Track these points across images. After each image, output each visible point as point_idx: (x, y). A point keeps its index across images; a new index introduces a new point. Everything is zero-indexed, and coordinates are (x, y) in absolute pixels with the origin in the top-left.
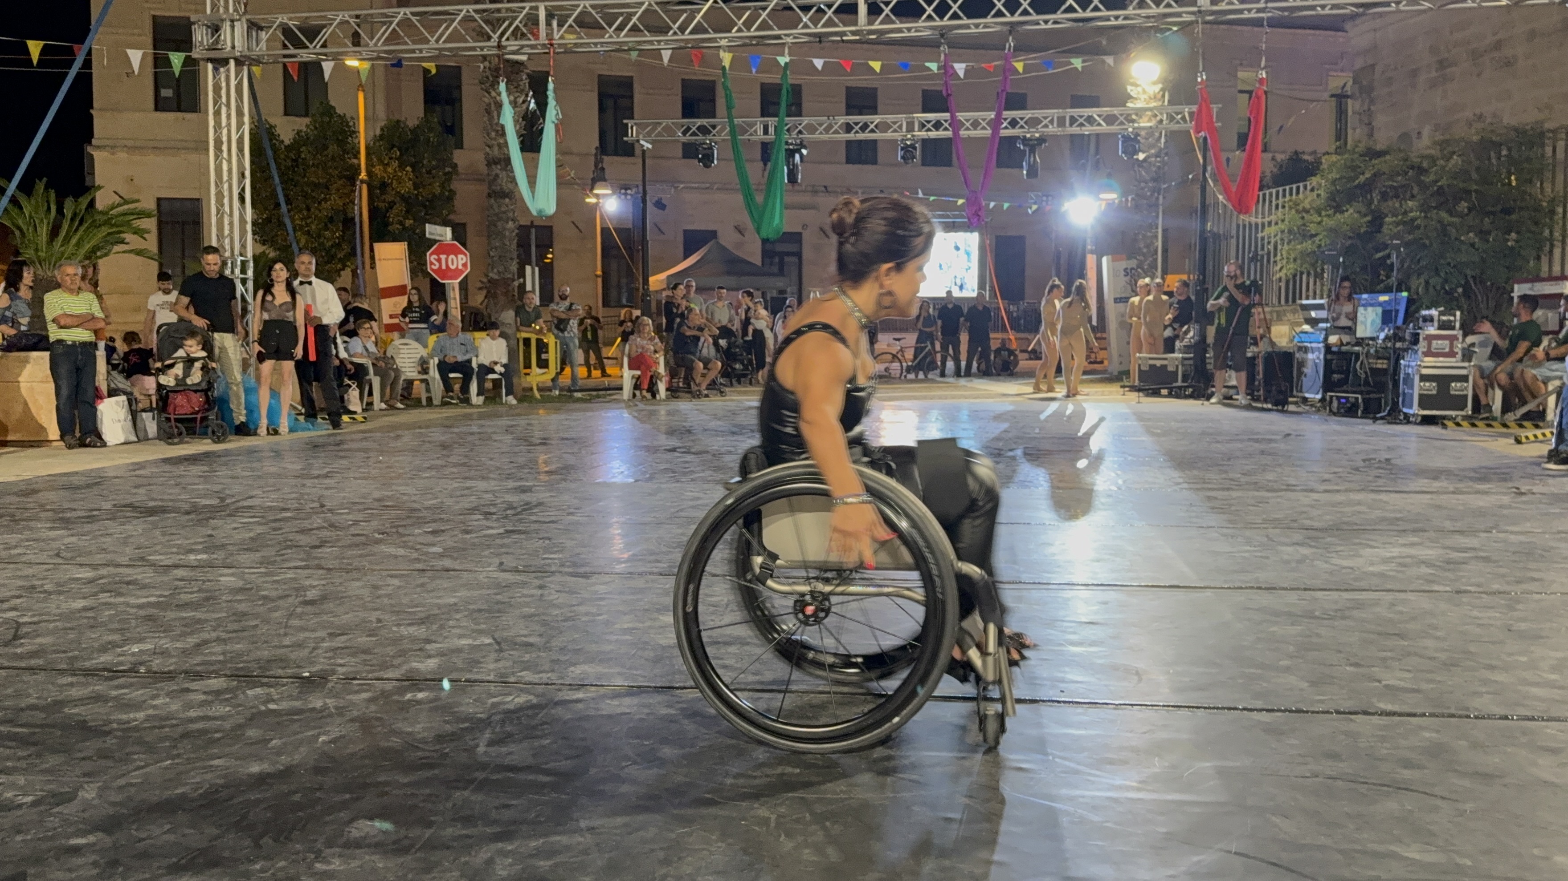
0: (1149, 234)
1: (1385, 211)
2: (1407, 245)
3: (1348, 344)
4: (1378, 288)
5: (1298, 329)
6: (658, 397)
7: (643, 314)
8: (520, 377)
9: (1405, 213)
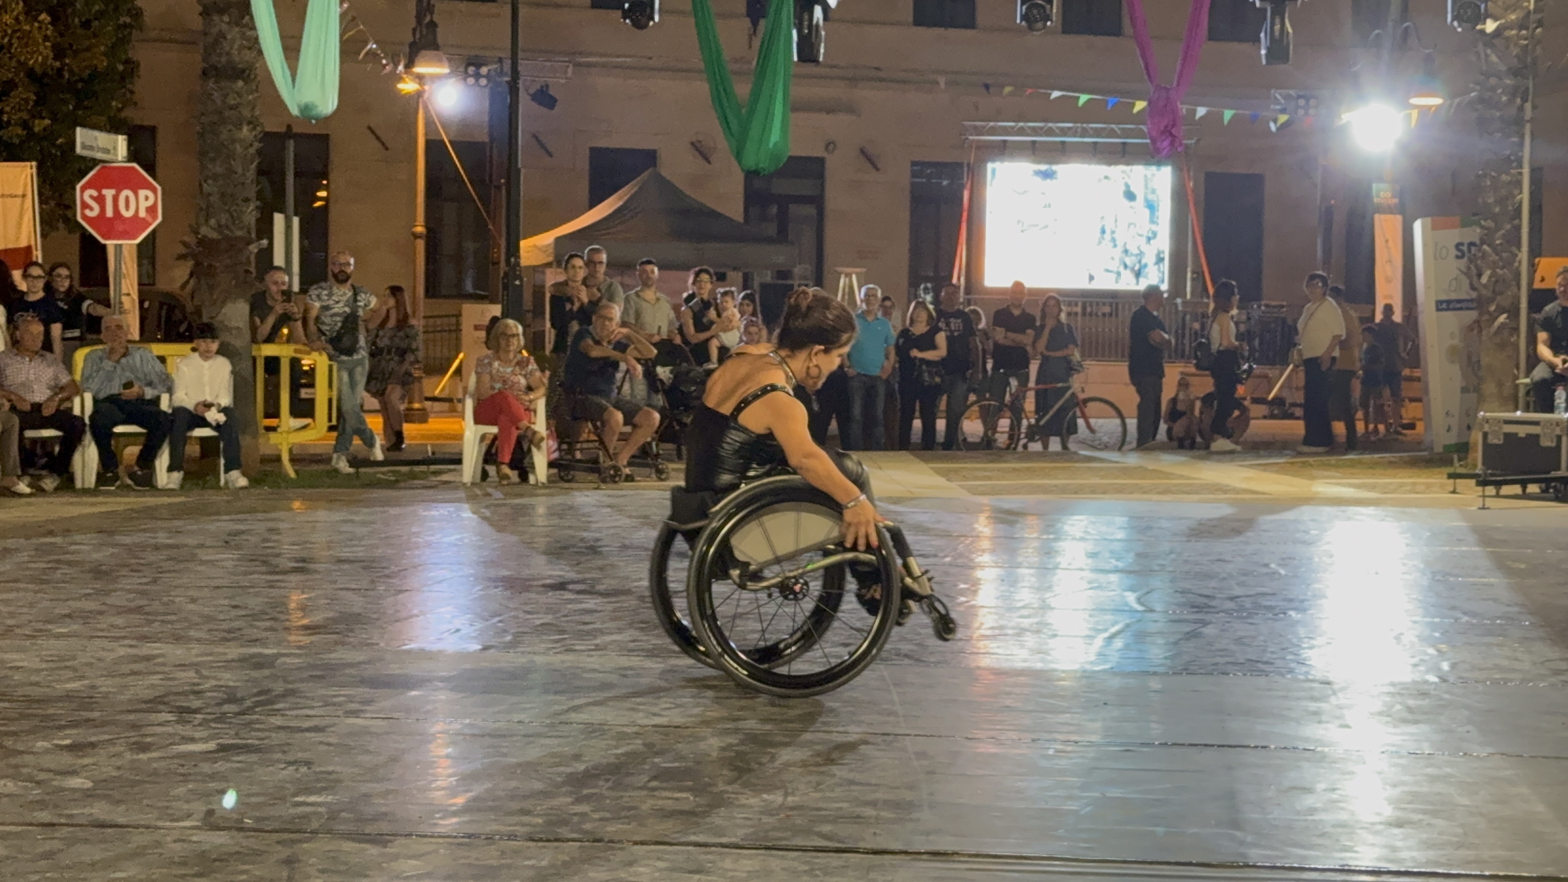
0: (1505, 178)
6: (532, 479)
7: (506, 314)
8: (255, 435)
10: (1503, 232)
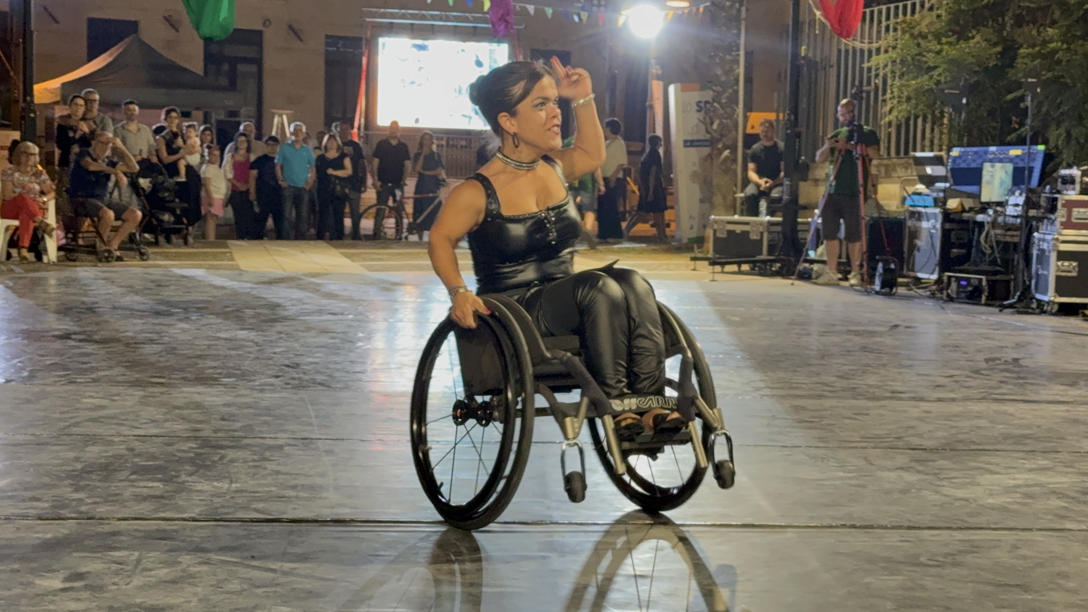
0: (728, 57)
1: (1020, 40)
2: (1045, 84)
3: (971, 209)
4: (1009, 138)
5: (910, 190)
6: (45, 259)
7: (25, 138)
9: (1045, 43)
10: (727, 94)
